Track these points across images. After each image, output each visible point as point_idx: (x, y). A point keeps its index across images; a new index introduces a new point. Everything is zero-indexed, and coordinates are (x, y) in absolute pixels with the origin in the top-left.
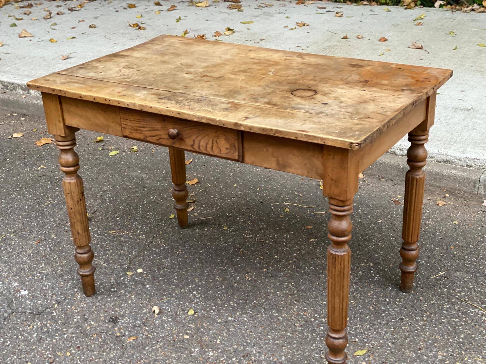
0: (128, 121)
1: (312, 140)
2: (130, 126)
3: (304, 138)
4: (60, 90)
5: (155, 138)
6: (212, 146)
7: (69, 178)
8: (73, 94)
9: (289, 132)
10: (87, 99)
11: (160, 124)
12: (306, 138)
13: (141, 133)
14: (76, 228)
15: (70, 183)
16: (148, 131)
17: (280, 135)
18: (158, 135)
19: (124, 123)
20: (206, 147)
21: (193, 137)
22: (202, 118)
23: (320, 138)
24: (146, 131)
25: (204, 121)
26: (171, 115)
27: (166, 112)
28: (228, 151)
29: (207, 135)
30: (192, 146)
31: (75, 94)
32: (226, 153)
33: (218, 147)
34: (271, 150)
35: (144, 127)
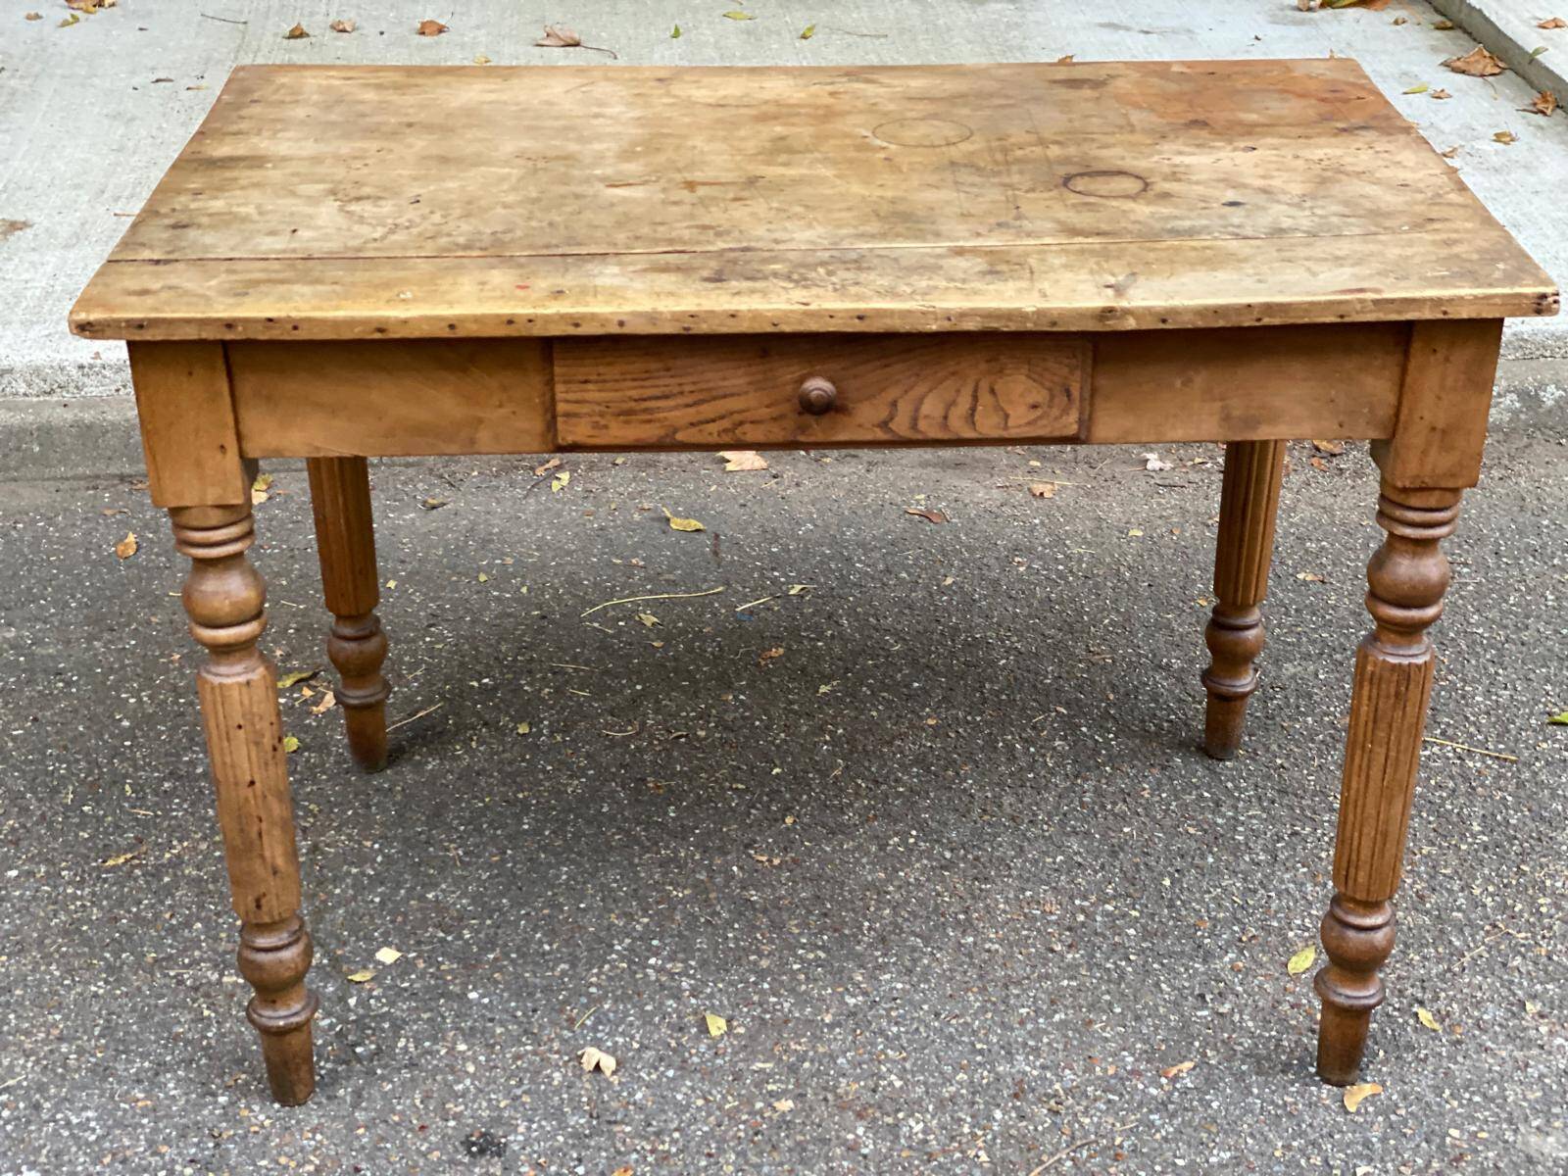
0: (590, 386)
1: (1399, 312)
2: (599, 404)
3: (1371, 311)
4: (270, 320)
5: (713, 428)
6: (973, 409)
7: (239, 668)
8: (336, 324)
9: (1312, 304)
10: (417, 334)
11: (740, 372)
12: (1379, 311)
13: (649, 421)
14: (267, 854)
15: (248, 683)
16: (688, 406)
17: (1277, 321)
18: (732, 413)
19: (571, 396)
20: (946, 418)
21: (893, 393)
22: (963, 315)
23: (1431, 300)
24: (671, 409)
25: (970, 325)
26: (822, 330)
27: (801, 322)
28: (1039, 412)
29: (953, 374)
30: (884, 425)
31: (351, 323)
32: (1029, 423)
33: (998, 408)
34: (1200, 379)
35: (666, 397)
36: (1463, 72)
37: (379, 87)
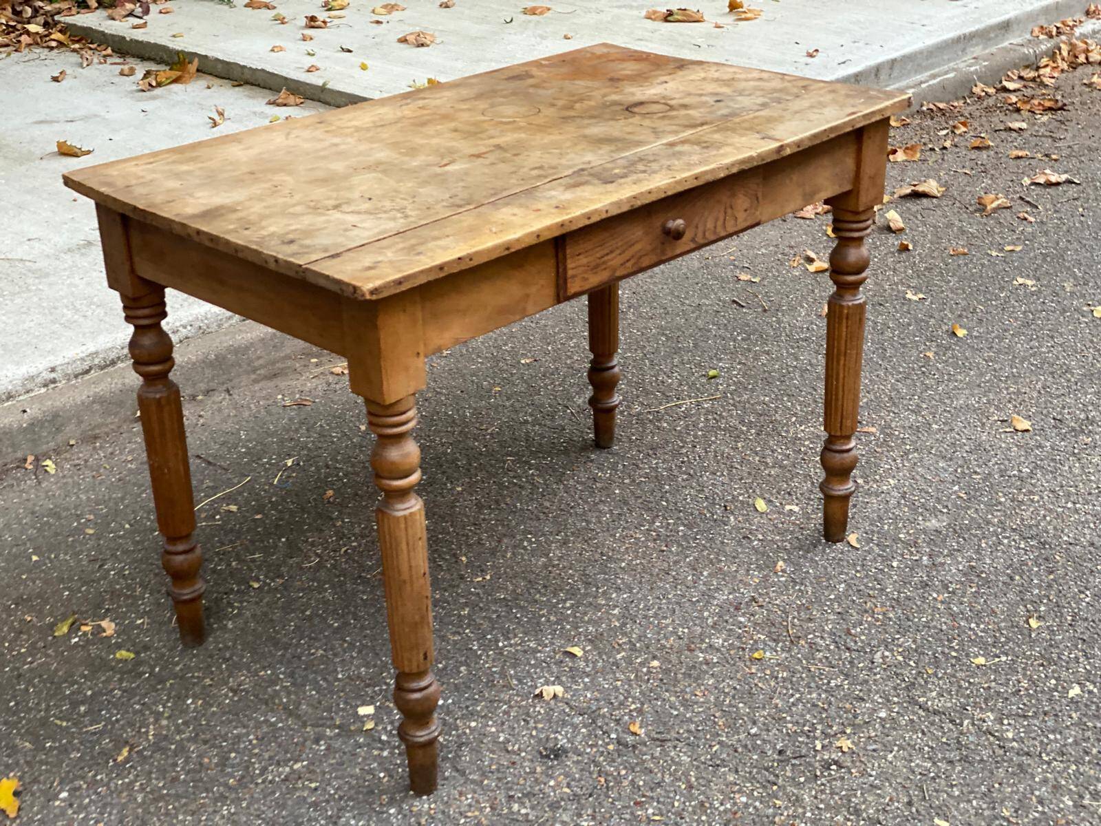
0: (581, 257)
1: (870, 119)
2: (585, 266)
3: (862, 121)
4: (459, 259)
5: (629, 264)
6: (725, 220)
8: (488, 251)
10: (522, 246)
11: (640, 227)
12: (864, 120)
13: (605, 269)
16: (620, 254)
18: (638, 253)
19: (573, 265)
20: (715, 227)
21: (696, 220)
22: (733, 165)
24: (614, 258)
25: (735, 170)
26: (681, 190)
28: (747, 213)
29: (717, 202)
31: (495, 248)
32: (742, 220)
33: (733, 216)
34: (795, 176)
35: (612, 252)
36: (285, 105)
37: (168, 163)
